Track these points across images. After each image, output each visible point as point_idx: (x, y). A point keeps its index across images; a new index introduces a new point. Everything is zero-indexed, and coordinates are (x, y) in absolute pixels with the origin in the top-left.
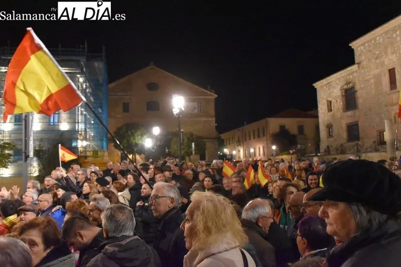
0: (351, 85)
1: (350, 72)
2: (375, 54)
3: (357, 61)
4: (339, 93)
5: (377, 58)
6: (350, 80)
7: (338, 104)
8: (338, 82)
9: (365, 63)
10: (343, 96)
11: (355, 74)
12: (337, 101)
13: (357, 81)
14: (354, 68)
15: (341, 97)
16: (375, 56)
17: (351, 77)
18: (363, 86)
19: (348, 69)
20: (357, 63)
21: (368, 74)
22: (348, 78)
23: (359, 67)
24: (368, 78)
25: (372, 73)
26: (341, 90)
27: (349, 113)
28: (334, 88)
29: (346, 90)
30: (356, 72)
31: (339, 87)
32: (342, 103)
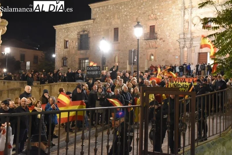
0: (86, 32)
1: (86, 24)
2: (106, 15)
3: (92, 17)
4: (76, 37)
5: (107, 19)
6: (86, 29)
7: (74, 44)
8: (76, 29)
9: (98, 20)
10: (78, 39)
11: (90, 26)
12: (73, 42)
13: (91, 31)
14: (90, 21)
15: (77, 39)
16: (107, 17)
17: (87, 27)
18: (95, 35)
19: (85, 21)
20: (93, 19)
21: (99, 28)
22: (84, 27)
23: (94, 22)
24: (99, 30)
25: (102, 28)
26: (77, 34)
27: (82, 52)
28: (72, 32)
29: (81, 36)
30: (91, 24)
31: (76, 32)
32: (77, 44)
